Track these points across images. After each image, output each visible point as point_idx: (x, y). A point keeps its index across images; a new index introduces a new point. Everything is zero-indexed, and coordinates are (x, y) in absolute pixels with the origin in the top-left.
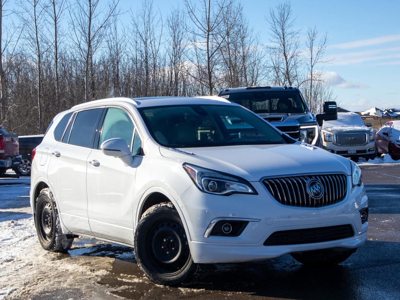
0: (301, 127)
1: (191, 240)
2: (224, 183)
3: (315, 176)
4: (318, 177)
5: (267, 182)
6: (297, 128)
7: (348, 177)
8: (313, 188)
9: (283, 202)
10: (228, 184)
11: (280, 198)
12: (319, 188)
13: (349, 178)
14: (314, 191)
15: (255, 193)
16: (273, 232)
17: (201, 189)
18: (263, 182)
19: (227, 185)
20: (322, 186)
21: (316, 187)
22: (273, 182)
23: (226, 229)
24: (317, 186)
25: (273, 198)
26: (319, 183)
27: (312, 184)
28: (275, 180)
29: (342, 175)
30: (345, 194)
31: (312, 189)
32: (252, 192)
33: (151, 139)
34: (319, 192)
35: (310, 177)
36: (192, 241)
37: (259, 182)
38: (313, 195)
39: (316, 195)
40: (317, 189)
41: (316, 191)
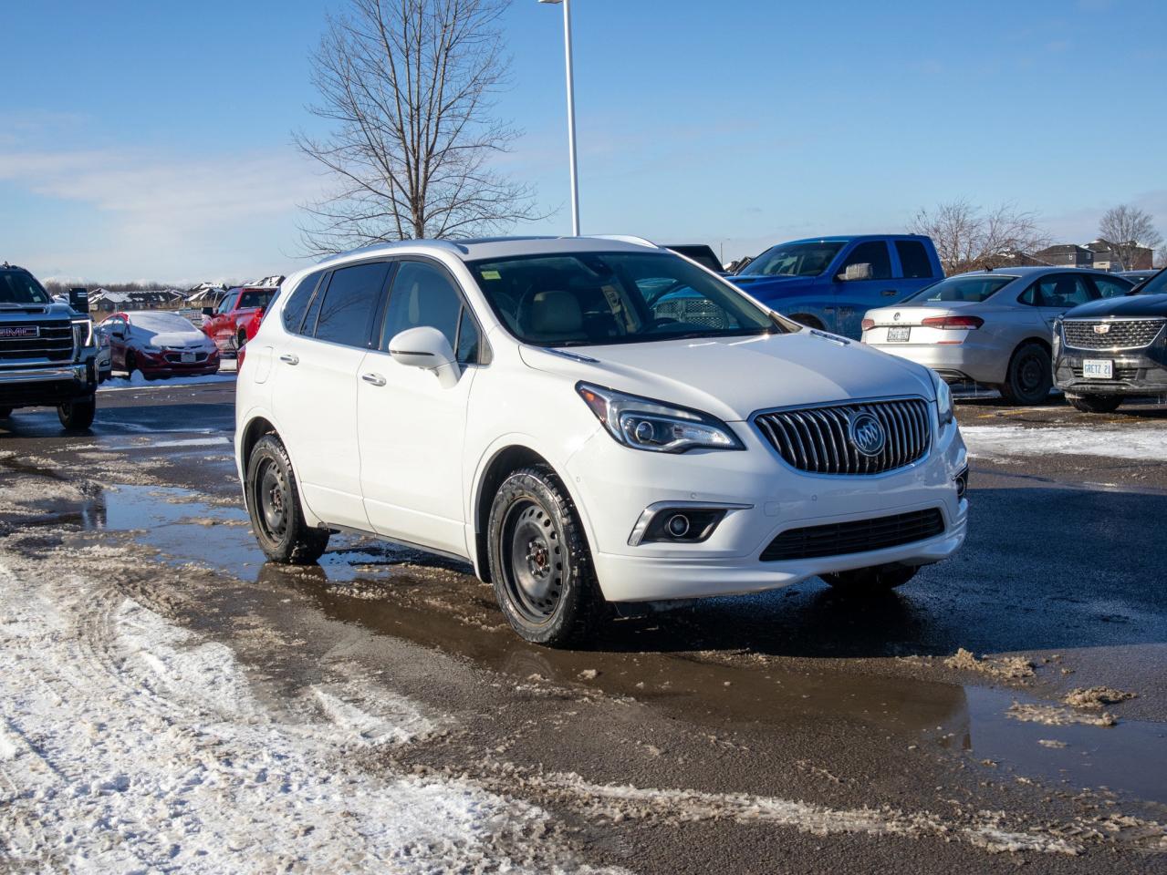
0: (73, 322)
1: (599, 552)
2: (668, 425)
3: (864, 405)
4: (871, 409)
5: (764, 422)
6: (67, 323)
7: (930, 405)
8: (863, 433)
9: (800, 465)
10: (677, 426)
11: (794, 456)
12: (876, 431)
13: (932, 407)
14: (864, 439)
15: (739, 445)
16: (782, 531)
17: (621, 439)
18: (756, 422)
19: (676, 430)
20: (881, 428)
21: (869, 429)
22: (777, 421)
23: (678, 526)
24: (872, 427)
25: (780, 457)
26: (874, 422)
27: (861, 424)
28: (781, 416)
29: (918, 401)
30: (927, 443)
31: (860, 435)
32: (733, 444)
33: (500, 329)
34: (876, 440)
35: (855, 407)
36: (600, 554)
37: (747, 421)
38: (864, 448)
39: (868, 447)
40: (872, 435)
41: (870, 439)
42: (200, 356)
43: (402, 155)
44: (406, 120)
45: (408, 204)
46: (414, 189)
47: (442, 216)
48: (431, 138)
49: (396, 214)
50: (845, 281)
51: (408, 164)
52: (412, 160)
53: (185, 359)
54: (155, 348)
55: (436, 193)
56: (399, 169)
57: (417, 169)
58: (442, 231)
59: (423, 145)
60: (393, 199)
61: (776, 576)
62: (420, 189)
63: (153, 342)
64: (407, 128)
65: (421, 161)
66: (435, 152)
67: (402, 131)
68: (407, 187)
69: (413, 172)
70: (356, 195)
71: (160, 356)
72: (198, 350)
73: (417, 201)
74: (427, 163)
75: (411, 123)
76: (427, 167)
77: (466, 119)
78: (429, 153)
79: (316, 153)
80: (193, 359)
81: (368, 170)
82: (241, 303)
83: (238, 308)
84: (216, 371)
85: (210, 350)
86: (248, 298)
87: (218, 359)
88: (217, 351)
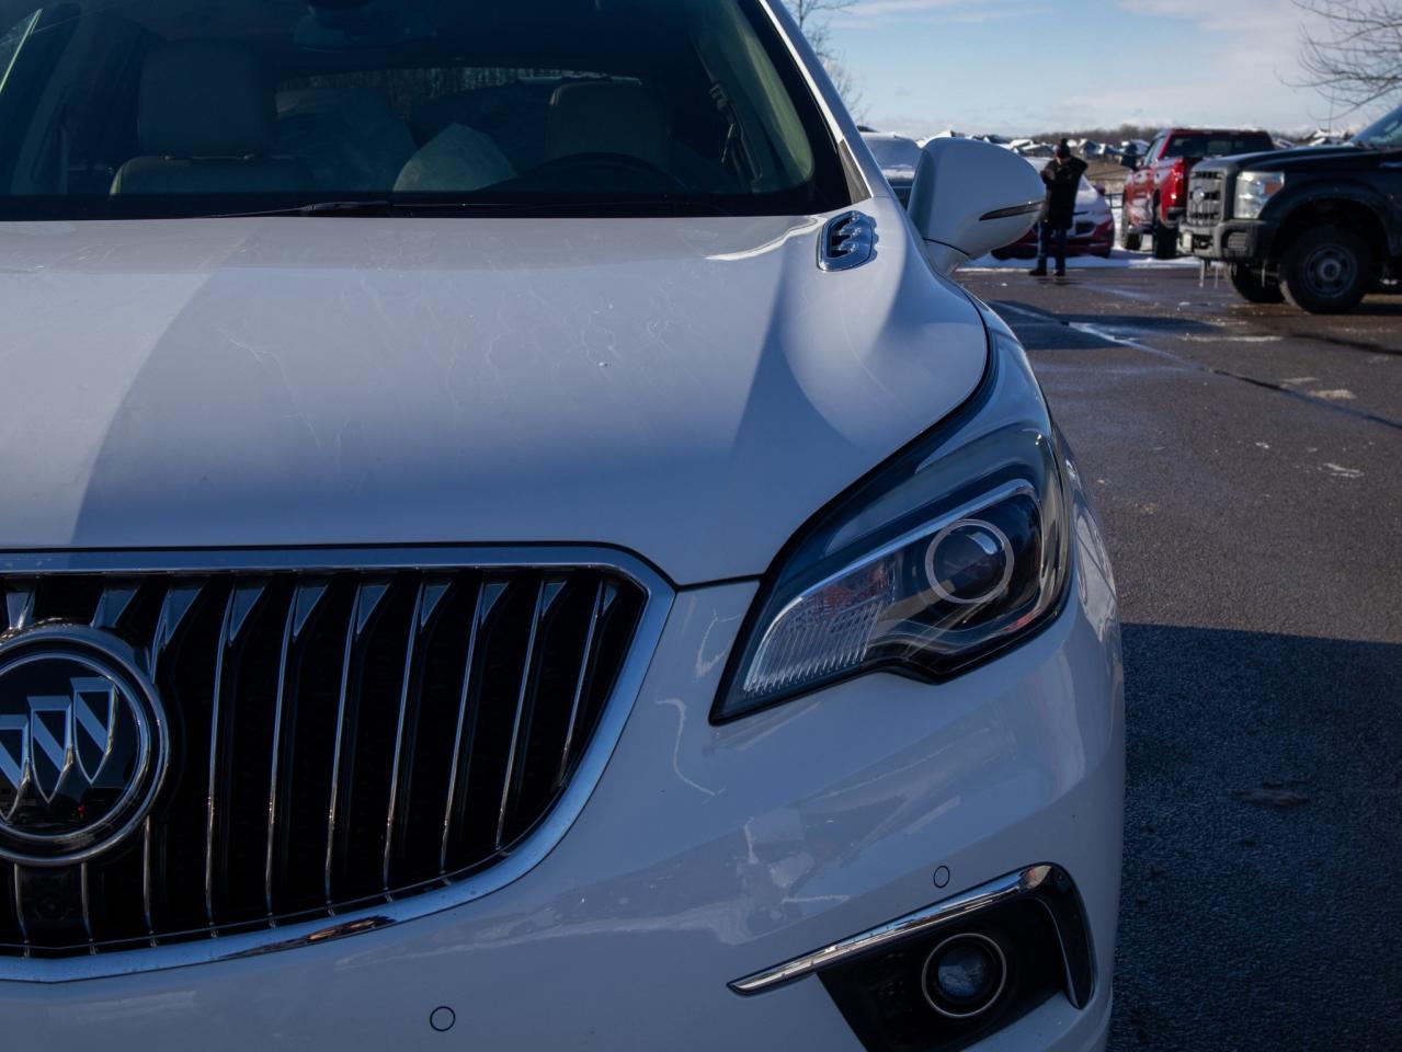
42: (1083, 226)
82: (1168, 151)
83: (1161, 157)
84: (1106, 252)
85: (1099, 220)
86: (1178, 142)
87: (1112, 232)
88: (1111, 221)
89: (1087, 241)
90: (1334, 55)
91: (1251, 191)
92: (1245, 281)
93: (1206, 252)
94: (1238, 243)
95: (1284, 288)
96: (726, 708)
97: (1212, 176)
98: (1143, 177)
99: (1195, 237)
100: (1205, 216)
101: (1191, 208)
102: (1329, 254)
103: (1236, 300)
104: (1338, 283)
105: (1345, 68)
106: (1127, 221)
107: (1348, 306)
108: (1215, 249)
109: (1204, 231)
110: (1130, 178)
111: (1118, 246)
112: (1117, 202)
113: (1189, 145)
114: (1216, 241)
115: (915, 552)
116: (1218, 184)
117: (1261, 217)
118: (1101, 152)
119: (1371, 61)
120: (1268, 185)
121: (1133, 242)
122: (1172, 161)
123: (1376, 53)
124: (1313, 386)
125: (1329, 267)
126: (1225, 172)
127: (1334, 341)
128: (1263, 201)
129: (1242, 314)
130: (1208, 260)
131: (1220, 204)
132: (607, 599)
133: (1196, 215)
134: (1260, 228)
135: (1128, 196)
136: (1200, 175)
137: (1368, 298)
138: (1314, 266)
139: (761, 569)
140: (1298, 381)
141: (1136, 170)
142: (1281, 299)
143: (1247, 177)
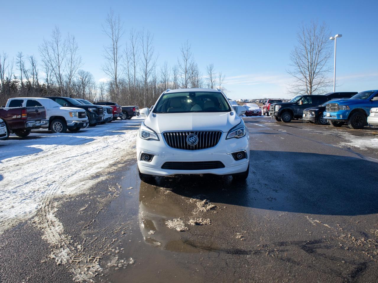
5: (165, 134)
7: (223, 133)
10: (151, 134)
11: (170, 143)
15: (159, 140)
16: (165, 162)
18: (163, 134)
22: (168, 134)
23: (146, 157)
25: (166, 143)
27: (190, 137)
30: (217, 143)
34: (195, 141)
37: (161, 134)
38: (190, 143)
39: (191, 143)
40: (193, 140)
41: (192, 141)
42: (257, 112)
43: (308, 73)
44: (309, 66)
45: (309, 83)
46: (310, 80)
47: (317, 86)
48: (314, 70)
49: (307, 85)
50: (373, 101)
51: (310, 75)
52: (310, 74)
53: (254, 113)
54: (249, 110)
55: (315, 81)
56: (308, 76)
57: (311, 76)
58: (316, 89)
59: (313, 71)
60: (306, 82)
61: (164, 173)
62: (312, 80)
63: (249, 109)
64: (310, 67)
65: (312, 75)
66: (315, 72)
67: (308, 68)
68: (309, 80)
69: (310, 77)
70: (298, 81)
71: (250, 112)
72: (257, 111)
73: (311, 83)
74: (313, 75)
75: (311, 66)
76: (313, 76)
77: (323, 66)
78: (314, 73)
79: (290, 73)
80: (256, 113)
81: (301, 76)
82: (269, 102)
83: (268, 103)
84: (261, 115)
85: (260, 111)
86: (270, 101)
87: (261, 113)
88: (261, 111)
89: (258, 114)
90: (290, 90)
91: (277, 108)
92: (277, 119)
93: (272, 115)
94: (276, 114)
95: (281, 119)
96: (226, 139)
97: (272, 106)
98: (265, 106)
99: (271, 113)
100: (272, 111)
101: (270, 110)
102: (287, 115)
103: (276, 121)
104: (288, 119)
105: (291, 91)
106: (264, 111)
107: (289, 122)
108: (273, 115)
109: (272, 113)
110: (264, 106)
111: (262, 114)
112: (262, 109)
113: (271, 101)
114: (273, 114)
115: (236, 131)
116: (273, 107)
117: (278, 111)
118: (262, 102)
119: (295, 91)
120: (279, 107)
121: (264, 114)
122: (269, 104)
123: (295, 90)
124: (282, 130)
125: (287, 117)
126: (274, 105)
127: (288, 126)
128: (279, 109)
129: (277, 123)
130: (272, 116)
131: (273, 109)
132: (220, 133)
133: (271, 111)
134: (278, 112)
135: (264, 108)
136: (271, 106)
137: (292, 121)
138: (285, 117)
139: (228, 131)
140: (280, 130)
141: (265, 105)
142: (281, 121)
143: (277, 106)
